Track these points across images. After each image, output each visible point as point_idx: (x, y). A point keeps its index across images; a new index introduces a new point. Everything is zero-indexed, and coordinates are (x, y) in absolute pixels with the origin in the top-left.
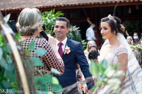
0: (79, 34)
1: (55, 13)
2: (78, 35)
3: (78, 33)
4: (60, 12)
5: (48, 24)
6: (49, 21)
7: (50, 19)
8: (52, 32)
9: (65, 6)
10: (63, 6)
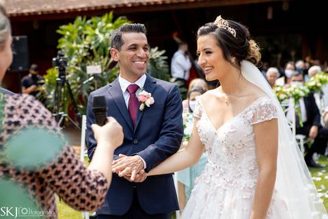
0: (165, 64)
1: (113, 21)
2: (163, 67)
3: (163, 62)
4: (124, 17)
5: (100, 44)
6: (101, 38)
7: (104, 33)
8: (108, 61)
9: (134, 6)
10: (130, 5)
